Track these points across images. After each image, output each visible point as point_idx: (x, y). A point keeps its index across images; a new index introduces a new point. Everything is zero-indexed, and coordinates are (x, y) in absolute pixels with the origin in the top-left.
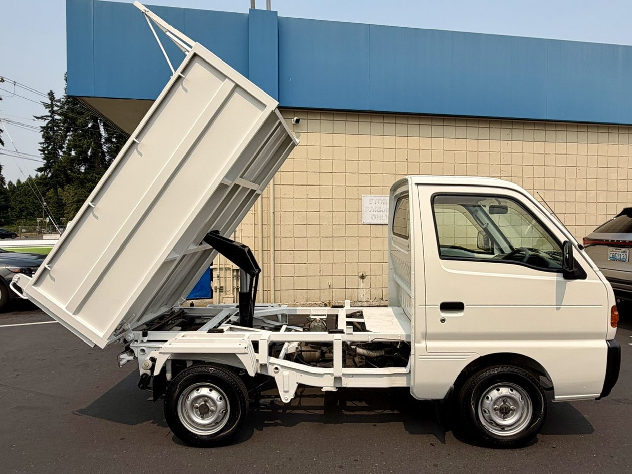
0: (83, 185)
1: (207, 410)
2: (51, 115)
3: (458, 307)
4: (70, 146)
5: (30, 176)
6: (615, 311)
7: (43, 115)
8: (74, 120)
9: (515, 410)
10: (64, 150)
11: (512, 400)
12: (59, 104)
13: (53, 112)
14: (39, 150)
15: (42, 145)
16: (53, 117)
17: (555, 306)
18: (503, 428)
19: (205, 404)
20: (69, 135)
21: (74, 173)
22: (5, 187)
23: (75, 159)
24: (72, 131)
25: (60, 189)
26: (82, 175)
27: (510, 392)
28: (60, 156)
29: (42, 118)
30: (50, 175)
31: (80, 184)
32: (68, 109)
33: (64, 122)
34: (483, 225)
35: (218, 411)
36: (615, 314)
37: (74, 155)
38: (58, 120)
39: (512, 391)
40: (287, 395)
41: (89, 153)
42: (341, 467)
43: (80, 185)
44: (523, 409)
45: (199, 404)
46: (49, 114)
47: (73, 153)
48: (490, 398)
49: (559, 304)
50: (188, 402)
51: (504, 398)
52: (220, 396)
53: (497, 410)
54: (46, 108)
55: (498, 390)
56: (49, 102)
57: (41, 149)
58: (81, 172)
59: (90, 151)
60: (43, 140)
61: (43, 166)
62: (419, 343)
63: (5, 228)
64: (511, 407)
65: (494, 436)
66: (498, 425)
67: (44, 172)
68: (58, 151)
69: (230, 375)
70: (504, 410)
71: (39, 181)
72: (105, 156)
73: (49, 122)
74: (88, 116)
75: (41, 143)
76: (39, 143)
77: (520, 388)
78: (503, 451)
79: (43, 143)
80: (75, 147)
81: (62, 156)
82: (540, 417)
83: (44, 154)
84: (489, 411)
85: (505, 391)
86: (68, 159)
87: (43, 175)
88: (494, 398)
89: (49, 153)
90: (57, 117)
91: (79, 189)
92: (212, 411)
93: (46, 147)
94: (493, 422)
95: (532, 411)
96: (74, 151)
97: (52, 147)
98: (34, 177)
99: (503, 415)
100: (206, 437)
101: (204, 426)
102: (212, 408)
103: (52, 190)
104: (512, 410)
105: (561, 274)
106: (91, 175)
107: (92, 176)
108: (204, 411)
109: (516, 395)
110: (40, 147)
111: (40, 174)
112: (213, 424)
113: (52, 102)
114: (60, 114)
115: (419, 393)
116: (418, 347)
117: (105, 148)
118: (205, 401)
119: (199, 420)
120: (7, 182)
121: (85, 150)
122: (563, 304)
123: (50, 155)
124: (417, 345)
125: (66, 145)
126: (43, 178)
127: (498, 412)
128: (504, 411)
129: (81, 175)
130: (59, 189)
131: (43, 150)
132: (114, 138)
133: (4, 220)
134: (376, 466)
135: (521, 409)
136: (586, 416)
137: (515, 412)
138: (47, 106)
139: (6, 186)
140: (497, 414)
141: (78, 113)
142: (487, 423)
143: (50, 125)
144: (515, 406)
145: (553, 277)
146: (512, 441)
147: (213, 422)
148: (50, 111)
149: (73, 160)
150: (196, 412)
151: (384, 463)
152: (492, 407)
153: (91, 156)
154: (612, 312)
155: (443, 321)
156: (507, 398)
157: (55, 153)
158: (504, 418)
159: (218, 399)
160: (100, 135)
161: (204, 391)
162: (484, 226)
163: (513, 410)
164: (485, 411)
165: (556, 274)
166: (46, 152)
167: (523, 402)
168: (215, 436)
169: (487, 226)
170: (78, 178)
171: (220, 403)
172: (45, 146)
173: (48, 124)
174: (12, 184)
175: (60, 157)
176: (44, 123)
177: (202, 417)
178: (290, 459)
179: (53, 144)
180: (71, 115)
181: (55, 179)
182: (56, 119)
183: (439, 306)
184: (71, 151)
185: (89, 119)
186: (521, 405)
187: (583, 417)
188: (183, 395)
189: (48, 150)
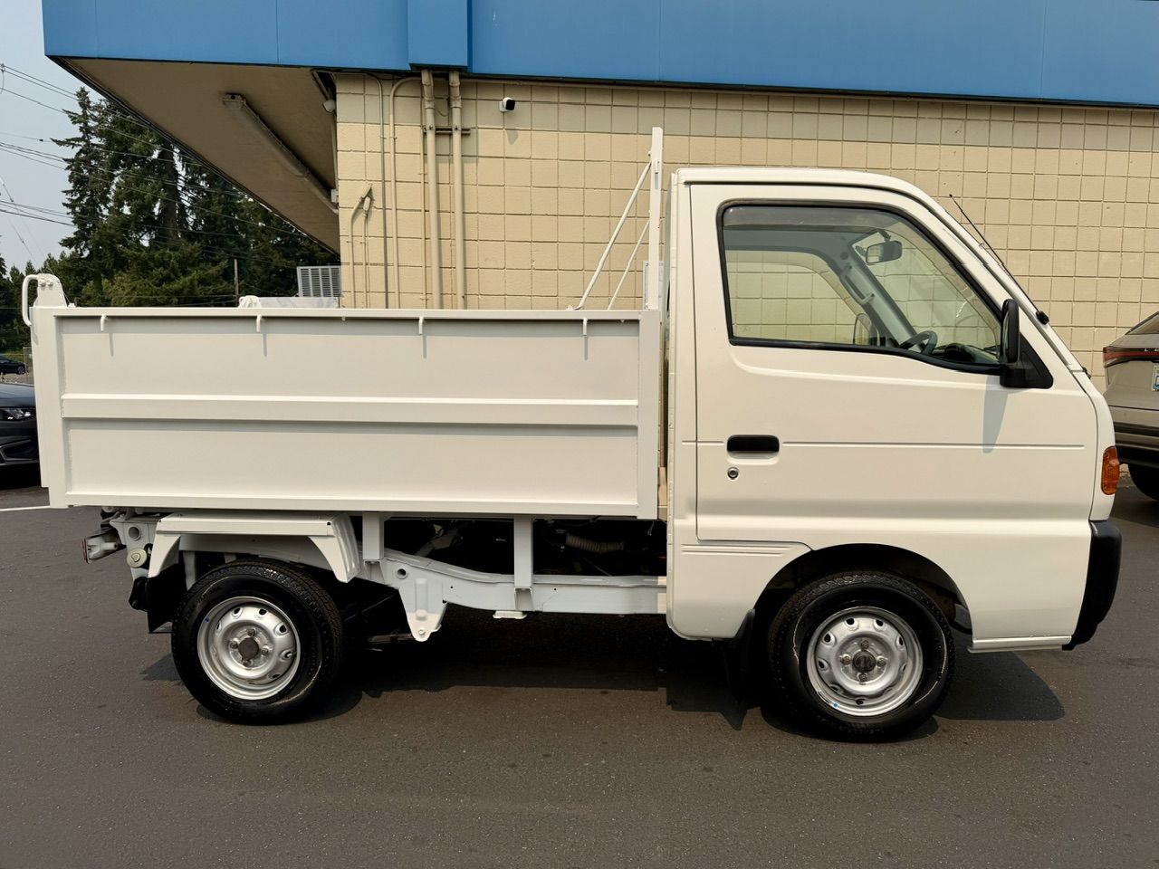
0: (147, 273)
1: (254, 651)
2: (84, 137)
3: (766, 445)
4: (120, 196)
5: (49, 255)
6: (1112, 457)
7: (70, 138)
8: (124, 144)
9: (885, 664)
10: (111, 204)
11: (879, 644)
12: (96, 114)
13: (87, 130)
14: (64, 204)
15: (69, 196)
16: (87, 141)
17: (981, 447)
18: (859, 700)
19: (252, 639)
20: (118, 175)
21: (128, 247)
22: (5, 277)
23: (130, 222)
24: (123, 166)
25: (106, 280)
26: (144, 253)
27: (877, 626)
28: (103, 216)
29: (68, 142)
30: (86, 253)
31: (141, 271)
32: (113, 123)
33: (108, 148)
34: (863, 298)
35: (276, 653)
36: (1111, 465)
37: (129, 213)
38: (98, 146)
39: (880, 624)
40: (423, 624)
41: (156, 211)
42: (513, 766)
43: (141, 273)
44: (903, 661)
45: (239, 638)
46: (80, 135)
47: (126, 210)
48: (833, 639)
49: (989, 443)
50: (219, 635)
51: (864, 639)
52: (282, 624)
53: (848, 662)
54: (74, 123)
55: (851, 622)
56: (79, 111)
57: (69, 203)
58: (143, 247)
59: (158, 205)
60: (70, 186)
61: (73, 236)
62: (683, 517)
63: (8, 355)
64: (878, 658)
65: (841, 718)
66: (848, 694)
67: (76, 248)
68: (98, 206)
69: (302, 582)
70: (862, 662)
71: (66, 264)
72: (188, 216)
73: (81, 151)
74: (151, 136)
75: (67, 192)
76: (64, 192)
77: (898, 620)
78: (858, 747)
79: (71, 192)
80: (130, 197)
81: (107, 217)
82: (938, 679)
83: (74, 212)
84: (829, 665)
85: (865, 625)
86: (117, 221)
87: (73, 254)
88: (841, 639)
89: (83, 211)
90: (95, 140)
91: (139, 278)
92: (267, 653)
93: (77, 200)
94: (836, 686)
95: (921, 666)
96: (128, 205)
97: (87, 200)
98: (57, 258)
99: (859, 674)
100: (255, 704)
101: (251, 681)
102: (267, 647)
103: (91, 282)
104: (879, 663)
105: (997, 378)
106: (162, 251)
107: (164, 254)
108: (250, 652)
109: (888, 633)
110: (65, 199)
111: (68, 252)
112: (269, 679)
113: (84, 112)
114: (100, 135)
115: (683, 626)
116: (680, 528)
117: (185, 200)
118: (249, 634)
119: (239, 669)
120: (9, 270)
121: (149, 203)
122: (997, 443)
123: (84, 214)
124: (678, 522)
125: (113, 193)
126: (75, 259)
127: (849, 666)
128: (862, 665)
129: (141, 251)
130: (105, 282)
131: (72, 206)
132: (203, 179)
133: (7, 341)
134: (585, 767)
135: (898, 661)
136: (1052, 687)
137: (886, 667)
138: (74, 119)
139: (7, 276)
140: (846, 671)
141: (133, 131)
142: (827, 689)
143: (83, 155)
144: (886, 656)
145: (979, 384)
146: (876, 727)
147: (269, 673)
148: (81, 129)
149: (125, 224)
150: (235, 655)
151: (603, 762)
152: (837, 656)
153: (159, 216)
154: (1105, 460)
155: (733, 474)
156: (869, 640)
157: (95, 211)
158: (863, 681)
159: (278, 629)
160: (176, 174)
161: (249, 614)
162: (864, 301)
163: (882, 664)
164: (822, 665)
165: (986, 376)
166: (77, 209)
167: (904, 649)
168: (270, 703)
169: (872, 300)
170: (137, 258)
171: (281, 638)
172: (74, 198)
173: (78, 154)
174: (18, 271)
175: (105, 219)
176: (71, 152)
177: (245, 665)
178: (415, 750)
179: (89, 193)
180: (119, 133)
181: (95, 261)
182: (94, 145)
183: (725, 445)
184: (121, 205)
185: (153, 143)
186: (897, 654)
187: (1048, 688)
188: (207, 620)
189: (81, 206)
